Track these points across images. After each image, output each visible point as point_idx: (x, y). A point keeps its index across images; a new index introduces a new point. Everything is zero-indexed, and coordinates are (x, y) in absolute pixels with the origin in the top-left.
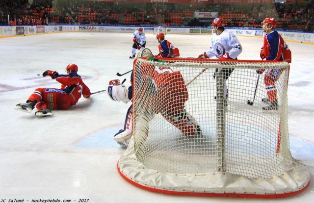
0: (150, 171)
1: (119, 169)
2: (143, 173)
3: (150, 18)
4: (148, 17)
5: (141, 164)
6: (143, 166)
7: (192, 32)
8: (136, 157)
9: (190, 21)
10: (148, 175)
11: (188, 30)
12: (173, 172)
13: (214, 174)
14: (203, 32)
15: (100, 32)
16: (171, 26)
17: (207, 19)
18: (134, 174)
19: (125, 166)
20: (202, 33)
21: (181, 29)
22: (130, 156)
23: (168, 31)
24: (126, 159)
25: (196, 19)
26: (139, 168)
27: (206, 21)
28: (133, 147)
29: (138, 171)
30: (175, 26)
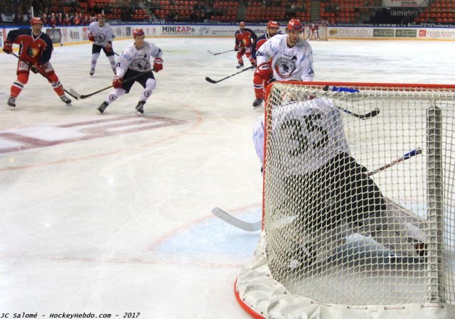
0: (297, 300)
1: (237, 294)
2: (283, 303)
3: (298, 9)
4: (293, 7)
5: (279, 285)
6: (284, 289)
7: (378, 35)
8: (269, 272)
9: (374, 14)
10: (294, 307)
11: (370, 30)
12: (342, 303)
13: (422, 307)
14: (400, 35)
15: (201, 36)
16: (337, 24)
17: (407, 9)
18: (268, 304)
19: (249, 289)
20: (397, 36)
21: (355, 29)
22: (259, 270)
23: (332, 32)
24: (251, 276)
25: (385, 10)
26: (276, 292)
27: (405, 14)
28: (264, 251)
29: (274, 298)
30: (344, 24)
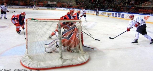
0: (34, 62)
1: (21, 63)
2: (31, 63)
3: (31, 3)
4: (30, 3)
5: (30, 60)
6: (31, 60)
7: (47, 9)
8: (28, 57)
9: (47, 5)
10: (34, 64)
11: (46, 8)
12: (43, 61)
13: (59, 60)
14: (52, 9)
15: (9, 8)
16: (39, 7)
17: (53, 4)
18: (28, 64)
19: (24, 61)
20: (51, 9)
21: (43, 8)
22: (26, 57)
23: (38, 8)
24: (24, 59)
25: (49, 4)
26: (30, 61)
27: (53, 5)
28: (27, 53)
30: (41, 7)
